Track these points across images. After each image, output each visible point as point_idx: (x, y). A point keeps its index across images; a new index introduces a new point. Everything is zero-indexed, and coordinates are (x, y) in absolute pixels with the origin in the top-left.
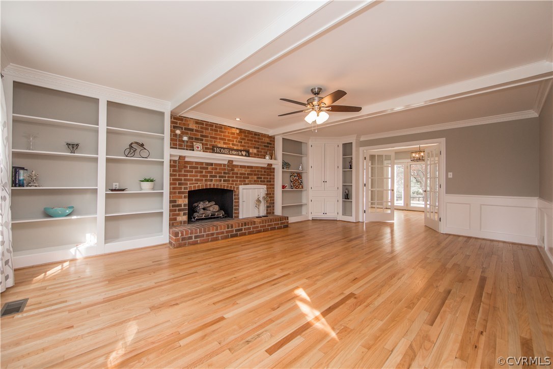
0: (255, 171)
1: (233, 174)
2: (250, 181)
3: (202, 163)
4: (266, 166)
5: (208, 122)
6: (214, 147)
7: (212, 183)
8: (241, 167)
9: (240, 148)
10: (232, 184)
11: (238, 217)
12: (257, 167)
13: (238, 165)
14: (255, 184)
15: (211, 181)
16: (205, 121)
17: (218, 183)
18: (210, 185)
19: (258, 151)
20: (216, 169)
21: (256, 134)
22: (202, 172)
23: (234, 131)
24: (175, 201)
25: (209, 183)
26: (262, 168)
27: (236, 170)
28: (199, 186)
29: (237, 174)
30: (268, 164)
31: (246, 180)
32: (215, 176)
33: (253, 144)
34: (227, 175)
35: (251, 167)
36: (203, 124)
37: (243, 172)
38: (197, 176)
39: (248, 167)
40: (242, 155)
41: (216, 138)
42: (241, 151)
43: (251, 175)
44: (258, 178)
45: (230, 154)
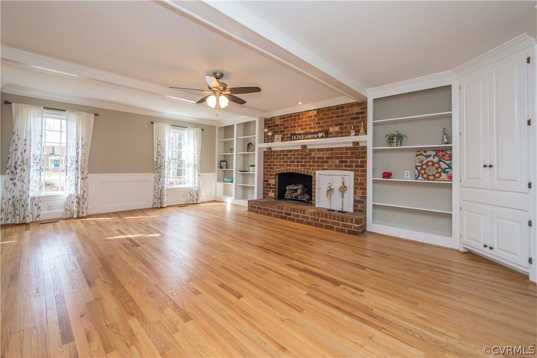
0: (337, 153)
1: (310, 158)
2: (330, 166)
3: (284, 151)
4: (351, 145)
5: (288, 114)
6: (292, 135)
7: (291, 168)
8: (319, 150)
9: (317, 130)
10: (309, 169)
11: (315, 205)
12: (339, 149)
13: (315, 149)
14: (338, 170)
15: (291, 166)
16: (286, 115)
17: (295, 168)
18: (290, 169)
19: (341, 128)
20: (294, 155)
21: (338, 107)
22: (284, 158)
23: (311, 114)
24: (267, 181)
25: (289, 168)
26: (347, 148)
27: (313, 154)
28: (281, 171)
29: (314, 158)
30: (353, 142)
31: (325, 164)
32: (294, 162)
33: (335, 121)
34: (304, 160)
35: (332, 149)
36: (285, 118)
37: (321, 156)
38: (280, 162)
39: (328, 150)
40: (318, 137)
41: (295, 126)
42: (317, 133)
43: (332, 158)
44: (341, 162)
45: (305, 139)
